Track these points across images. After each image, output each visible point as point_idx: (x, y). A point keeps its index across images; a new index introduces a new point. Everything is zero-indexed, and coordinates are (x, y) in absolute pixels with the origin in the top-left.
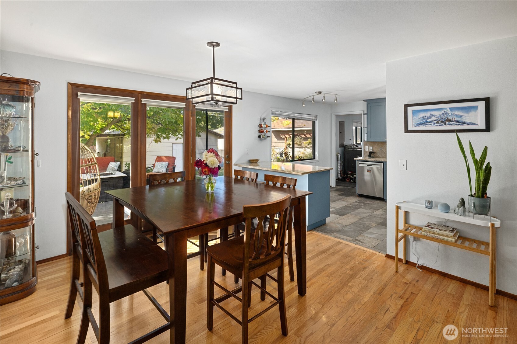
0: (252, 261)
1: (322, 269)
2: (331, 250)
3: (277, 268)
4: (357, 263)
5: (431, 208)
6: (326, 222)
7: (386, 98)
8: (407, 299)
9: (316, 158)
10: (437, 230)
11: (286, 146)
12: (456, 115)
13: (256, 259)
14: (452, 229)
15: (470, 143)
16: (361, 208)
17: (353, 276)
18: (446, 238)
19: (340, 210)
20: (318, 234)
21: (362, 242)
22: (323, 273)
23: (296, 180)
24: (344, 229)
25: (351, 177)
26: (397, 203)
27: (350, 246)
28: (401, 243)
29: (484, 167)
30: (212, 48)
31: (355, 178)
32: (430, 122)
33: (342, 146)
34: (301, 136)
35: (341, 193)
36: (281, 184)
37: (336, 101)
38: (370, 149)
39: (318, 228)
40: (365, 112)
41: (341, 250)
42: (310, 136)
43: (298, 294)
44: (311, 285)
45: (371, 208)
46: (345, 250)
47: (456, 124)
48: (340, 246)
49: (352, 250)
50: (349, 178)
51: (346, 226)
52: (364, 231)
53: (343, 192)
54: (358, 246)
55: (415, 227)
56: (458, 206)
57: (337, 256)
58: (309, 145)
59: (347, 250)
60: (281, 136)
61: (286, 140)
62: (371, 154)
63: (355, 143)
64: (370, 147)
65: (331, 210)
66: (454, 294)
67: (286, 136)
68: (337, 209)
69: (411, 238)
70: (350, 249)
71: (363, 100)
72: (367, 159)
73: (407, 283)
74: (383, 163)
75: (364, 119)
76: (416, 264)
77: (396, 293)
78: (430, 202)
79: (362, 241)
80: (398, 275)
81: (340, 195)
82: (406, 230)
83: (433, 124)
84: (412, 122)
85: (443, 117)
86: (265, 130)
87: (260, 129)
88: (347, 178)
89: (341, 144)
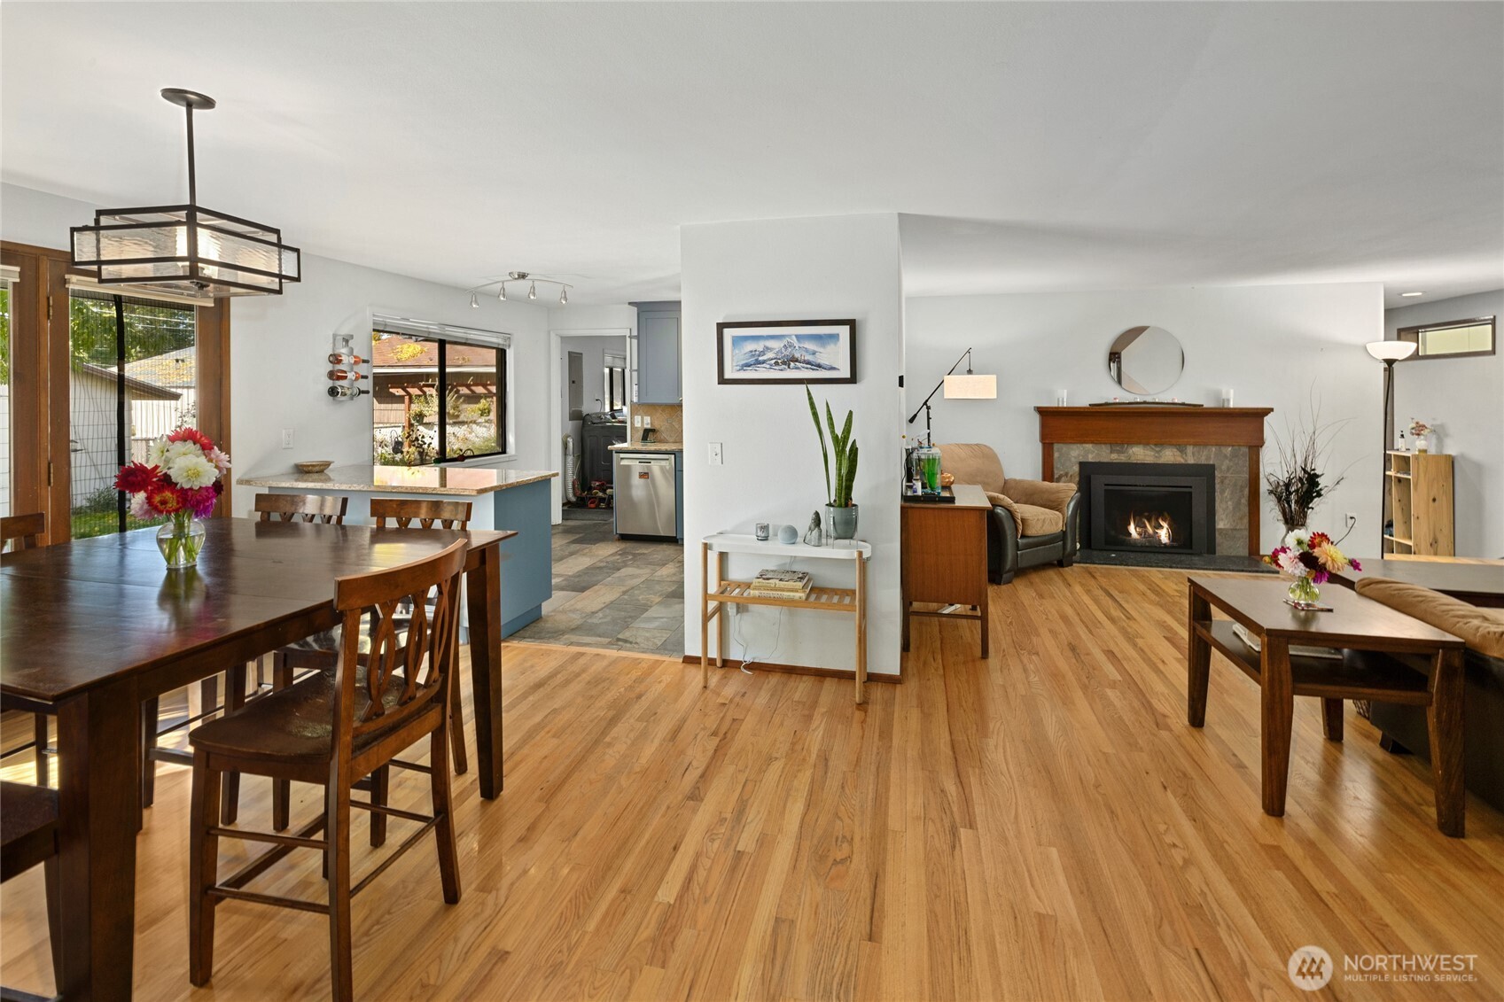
0: (361, 726)
1: (539, 724)
2: (559, 676)
3: (430, 734)
4: (622, 690)
5: (766, 539)
6: (544, 612)
7: (680, 302)
8: (726, 733)
9: (508, 450)
10: (777, 581)
11: (409, 421)
12: (807, 350)
13: (374, 717)
14: (801, 575)
15: (827, 404)
16: (626, 566)
17: (613, 721)
18: (792, 594)
19: (577, 580)
20: (522, 646)
21: (631, 643)
22: (543, 733)
23: (469, 506)
24: (589, 621)
25: (600, 494)
26: (704, 539)
27: (604, 657)
28: (713, 624)
29: (848, 449)
30: (184, 109)
31: (611, 497)
32: (764, 362)
33: (576, 416)
34: (458, 392)
35: (578, 536)
36: (424, 522)
37: (564, 302)
38: (645, 422)
39: (521, 632)
40: (635, 333)
41: (584, 671)
42: (489, 392)
43: (482, 799)
44: (512, 770)
45: (650, 564)
46: (594, 667)
47: (807, 368)
48: (582, 661)
49: (610, 664)
50: (595, 498)
51: (593, 613)
52: (634, 618)
53: (581, 535)
54: (623, 654)
55: (739, 585)
56: (810, 529)
57: (576, 687)
58: (482, 415)
59: (598, 666)
60: (391, 390)
61: (411, 401)
62: (647, 434)
63: (607, 409)
64: (645, 417)
65: (554, 581)
66: (805, 700)
67: (410, 390)
68: (567, 578)
69: (731, 609)
70: (605, 663)
71: (630, 303)
72: (639, 446)
73: (724, 704)
74: (675, 454)
75: (631, 348)
76: (741, 662)
77: (704, 729)
78: (765, 528)
79: (631, 640)
80: (708, 691)
81: (574, 542)
82: (722, 593)
83: (768, 366)
84: (733, 360)
85: (785, 353)
86: (352, 370)
87: (333, 367)
88: (590, 498)
89: (573, 411)
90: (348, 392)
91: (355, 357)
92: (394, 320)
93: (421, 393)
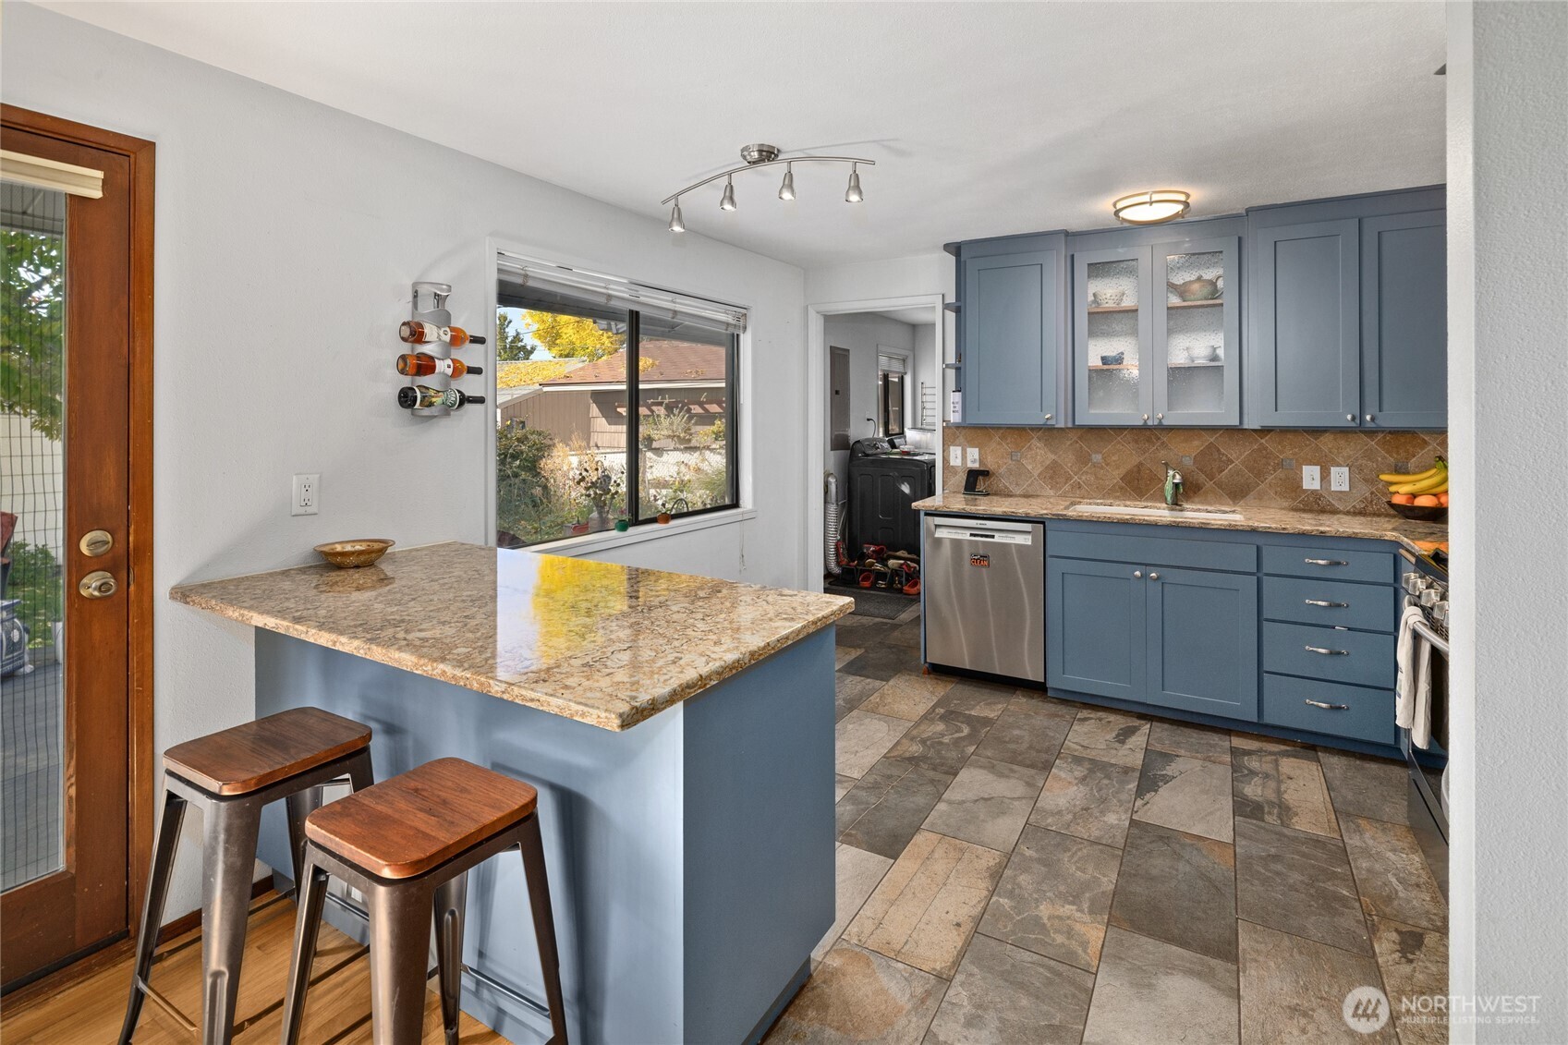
9: (741, 502)
16: (965, 763)
25: (878, 567)
33: (839, 442)
34: (689, 411)
35: (854, 656)
38: (969, 457)
40: (951, 299)
42: (719, 410)
45: (1015, 761)
50: (869, 571)
58: (716, 439)
60: (619, 410)
62: (975, 480)
64: (969, 450)
71: (944, 247)
74: (1043, 523)
75: (946, 328)
86: (446, 356)
87: (413, 350)
88: (862, 571)
89: (836, 436)
90: (437, 400)
91: (453, 329)
92: (543, 269)
93: (649, 413)
